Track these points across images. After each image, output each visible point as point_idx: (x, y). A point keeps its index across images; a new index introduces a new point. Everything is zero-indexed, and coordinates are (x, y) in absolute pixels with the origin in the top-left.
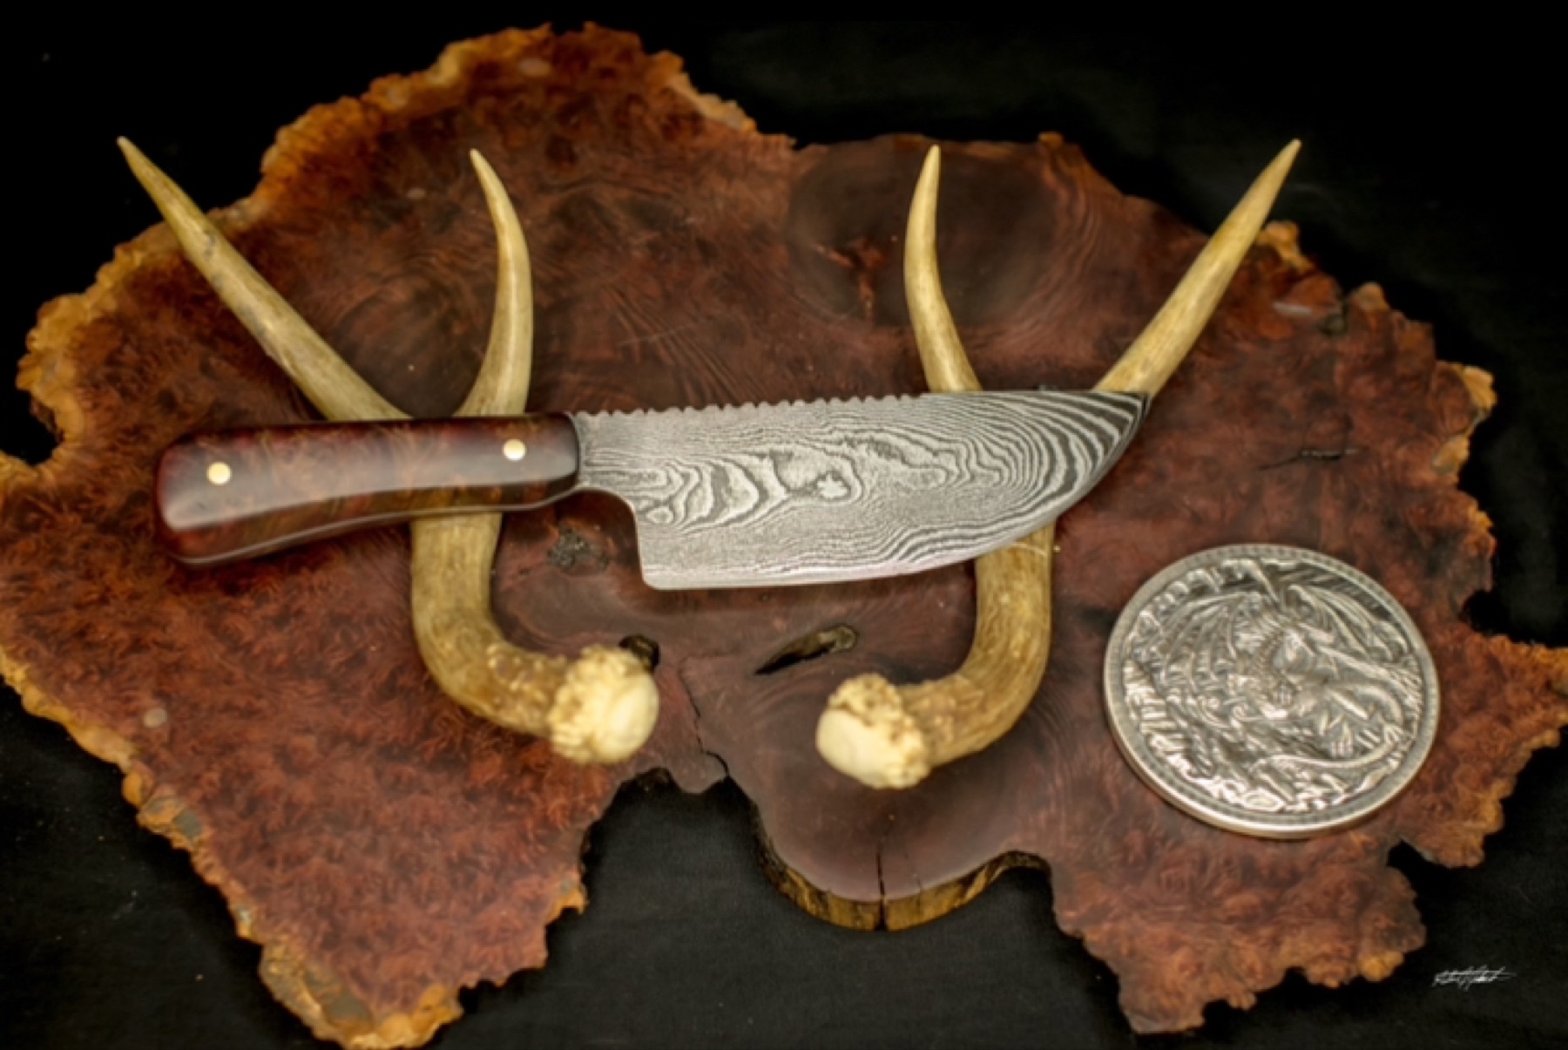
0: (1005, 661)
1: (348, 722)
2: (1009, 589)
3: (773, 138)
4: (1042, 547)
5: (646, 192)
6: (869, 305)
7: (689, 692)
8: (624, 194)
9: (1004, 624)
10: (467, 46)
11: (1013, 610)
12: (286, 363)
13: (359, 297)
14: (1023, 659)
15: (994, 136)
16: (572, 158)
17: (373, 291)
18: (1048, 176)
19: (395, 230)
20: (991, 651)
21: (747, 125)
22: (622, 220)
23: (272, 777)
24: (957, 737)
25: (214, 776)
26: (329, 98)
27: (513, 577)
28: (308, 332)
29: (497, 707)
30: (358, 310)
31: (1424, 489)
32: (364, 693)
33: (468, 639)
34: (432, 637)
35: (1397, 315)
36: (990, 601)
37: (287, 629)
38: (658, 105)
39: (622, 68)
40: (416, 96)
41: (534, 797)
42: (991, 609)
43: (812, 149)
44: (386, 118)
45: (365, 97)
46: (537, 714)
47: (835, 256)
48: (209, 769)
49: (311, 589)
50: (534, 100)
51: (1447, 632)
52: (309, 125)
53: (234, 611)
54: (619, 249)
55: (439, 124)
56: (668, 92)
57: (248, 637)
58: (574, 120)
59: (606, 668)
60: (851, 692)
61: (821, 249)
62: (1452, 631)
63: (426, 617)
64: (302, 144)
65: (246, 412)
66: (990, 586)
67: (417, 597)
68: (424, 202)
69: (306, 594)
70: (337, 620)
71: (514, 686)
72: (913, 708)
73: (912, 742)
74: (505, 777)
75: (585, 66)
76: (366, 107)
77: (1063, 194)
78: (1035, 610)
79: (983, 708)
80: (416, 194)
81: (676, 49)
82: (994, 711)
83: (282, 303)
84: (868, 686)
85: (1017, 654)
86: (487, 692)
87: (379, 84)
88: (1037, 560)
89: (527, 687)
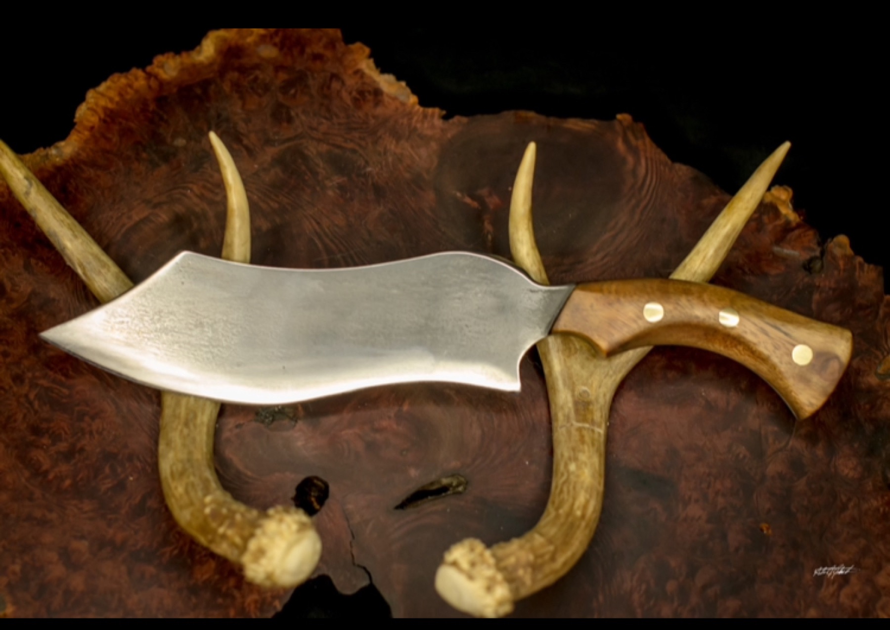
0: (570, 519)
1: (111, 531)
2: (576, 459)
3: (430, 110)
4: (599, 426)
5: (339, 147)
6: (490, 237)
7: (347, 520)
8: (324, 148)
9: (571, 488)
10: (222, 33)
11: (578, 476)
12: (80, 271)
13: (136, 218)
14: (583, 516)
15: (584, 115)
16: (290, 120)
17: (146, 213)
18: (620, 145)
19: (164, 168)
20: (561, 511)
21: (413, 99)
22: (322, 168)
23: (57, 570)
24: (534, 580)
25: (17, 568)
26: (124, 69)
27: (231, 430)
28: (96, 249)
29: (211, 542)
30: (135, 228)
31: (870, 390)
32: (123, 512)
33: (193, 485)
34: (170, 480)
35: (859, 259)
36: (562, 468)
37: (73, 462)
38: (351, 82)
39: (328, 54)
40: (183, 69)
41: (236, 593)
42: (562, 475)
43: (456, 119)
44: (162, 84)
45: (149, 69)
46: (236, 552)
47: (468, 200)
48: (13, 562)
49: (91, 433)
50: (265, 75)
51: (879, 498)
52: (109, 88)
53: (37, 447)
54: (318, 188)
55: (199, 91)
56: (359, 73)
57: (45, 467)
58: (293, 91)
59: (284, 527)
60: (459, 553)
61: (459, 194)
62: (883, 497)
63: (167, 465)
64: (103, 102)
65: (54, 300)
66: (562, 455)
67: (162, 447)
68: (185, 148)
69: (87, 436)
70: (109, 457)
71: (221, 530)
72: (503, 564)
73: (502, 592)
74: (217, 577)
75: (302, 52)
76: (149, 76)
77: (630, 160)
78: (593, 476)
79: (553, 559)
80: (180, 142)
81: (366, 43)
82: (561, 559)
83: (78, 228)
84: (472, 550)
85: (579, 513)
86: (205, 529)
87: (159, 59)
88: (596, 436)
89: (230, 532)
